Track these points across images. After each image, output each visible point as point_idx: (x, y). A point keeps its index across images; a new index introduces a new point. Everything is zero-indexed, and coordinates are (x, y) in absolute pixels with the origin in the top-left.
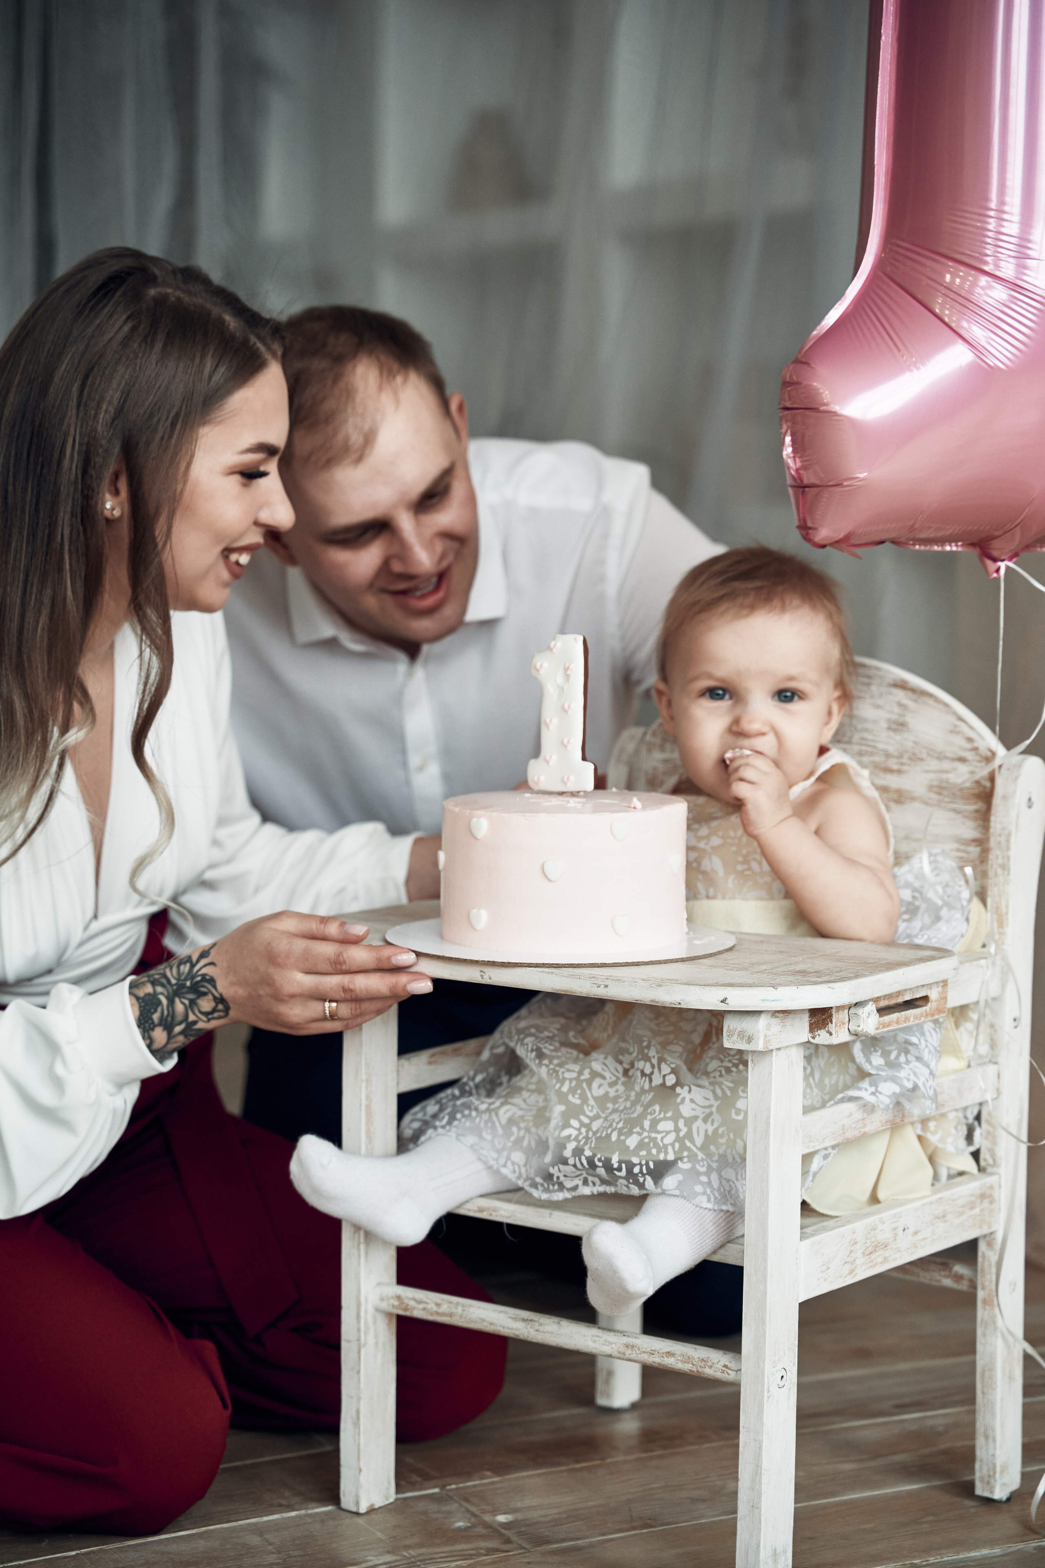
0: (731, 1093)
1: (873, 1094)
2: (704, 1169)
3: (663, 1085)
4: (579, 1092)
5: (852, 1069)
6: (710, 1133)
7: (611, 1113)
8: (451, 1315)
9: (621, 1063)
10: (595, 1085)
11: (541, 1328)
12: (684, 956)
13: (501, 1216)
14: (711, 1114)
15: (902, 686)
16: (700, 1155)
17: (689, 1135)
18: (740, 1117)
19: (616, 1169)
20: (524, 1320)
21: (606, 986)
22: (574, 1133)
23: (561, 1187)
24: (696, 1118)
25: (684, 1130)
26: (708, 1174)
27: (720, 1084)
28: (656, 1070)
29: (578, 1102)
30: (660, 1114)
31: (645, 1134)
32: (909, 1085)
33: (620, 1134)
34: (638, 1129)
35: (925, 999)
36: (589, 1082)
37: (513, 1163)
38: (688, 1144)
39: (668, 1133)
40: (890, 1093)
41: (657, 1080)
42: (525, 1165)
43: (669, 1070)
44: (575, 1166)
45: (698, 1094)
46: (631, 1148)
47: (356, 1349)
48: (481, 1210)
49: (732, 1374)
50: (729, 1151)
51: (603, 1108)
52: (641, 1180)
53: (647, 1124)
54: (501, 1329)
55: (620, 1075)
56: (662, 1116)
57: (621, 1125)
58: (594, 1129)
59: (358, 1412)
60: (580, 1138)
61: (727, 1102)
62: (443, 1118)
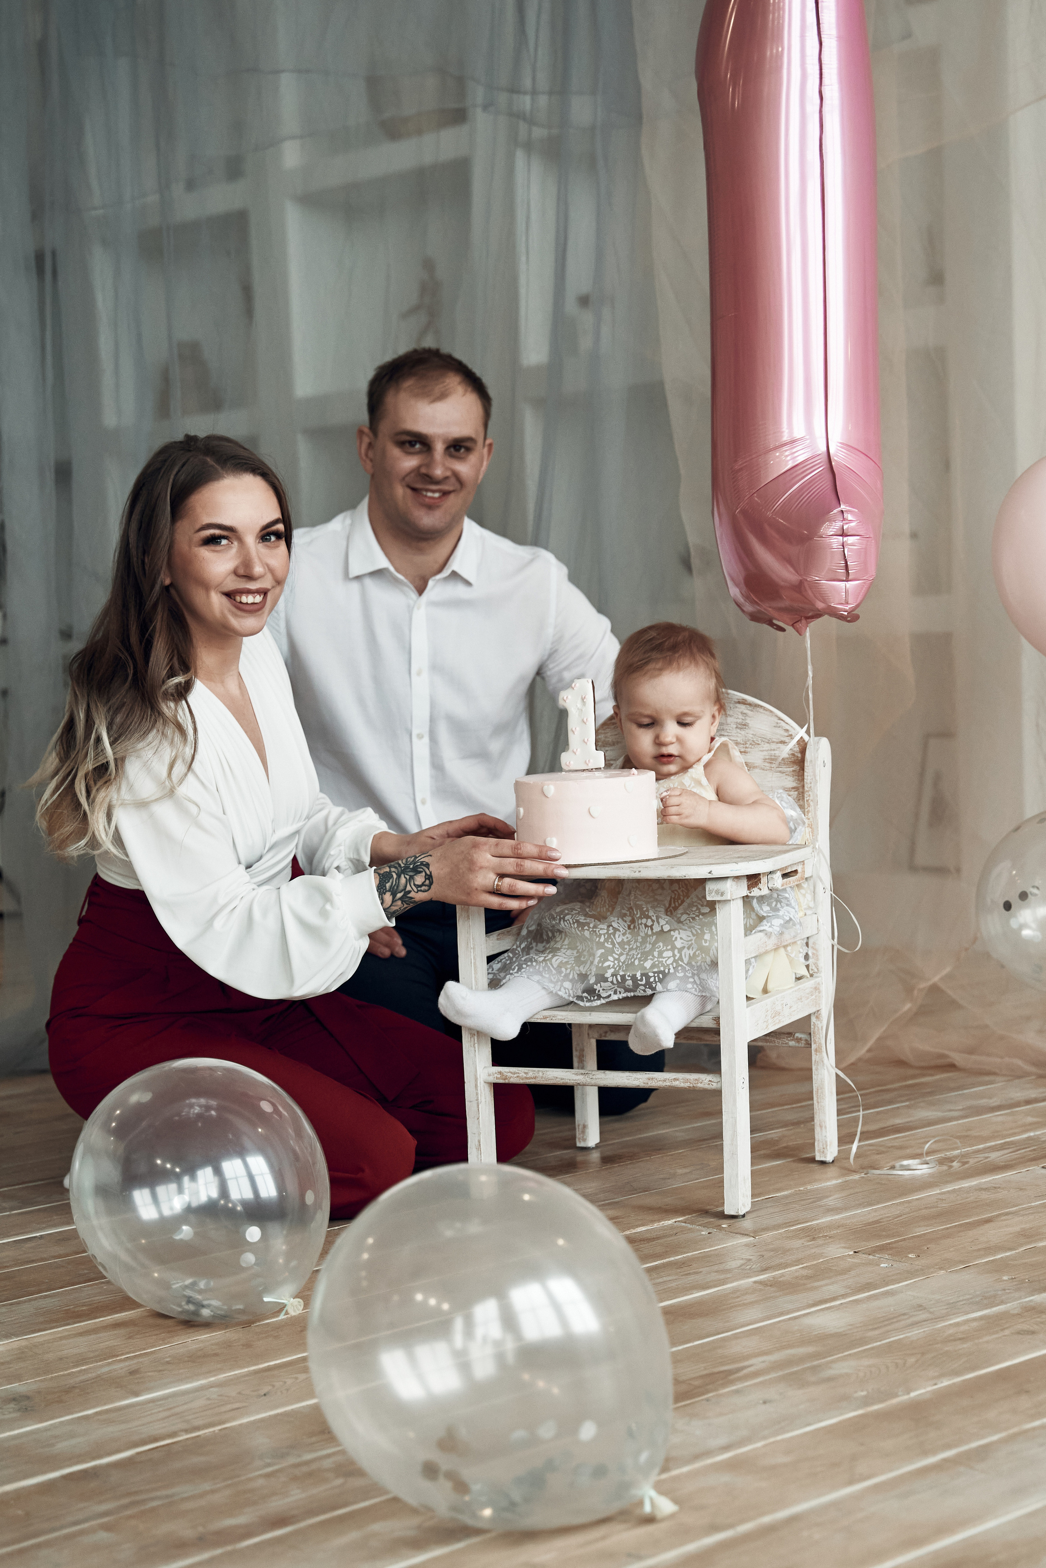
0: (701, 931)
1: (770, 927)
2: (690, 975)
3: (662, 930)
4: (610, 940)
5: (753, 916)
6: (691, 955)
7: (629, 951)
8: (535, 1078)
9: (626, 922)
10: (617, 936)
11: (594, 1077)
12: (657, 857)
13: (558, 1019)
14: (692, 944)
15: (743, 702)
16: (687, 968)
17: (681, 959)
18: (707, 944)
19: (639, 980)
20: (582, 1074)
21: (640, 872)
22: (612, 964)
23: (599, 997)
24: (684, 947)
25: (678, 955)
26: (693, 977)
27: (694, 927)
28: (656, 923)
29: (611, 946)
30: (663, 947)
31: (656, 959)
32: (788, 919)
33: (640, 961)
34: (651, 957)
35: (796, 872)
36: (614, 934)
37: (565, 989)
38: (680, 963)
39: (669, 958)
40: (779, 925)
41: (657, 928)
42: (572, 989)
43: (665, 922)
44: (612, 982)
45: (684, 934)
46: (648, 968)
47: (476, 1105)
48: (546, 1018)
49: (715, 1085)
50: (703, 964)
51: (624, 949)
52: (654, 985)
53: (656, 954)
54: (568, 1081)
55: (627, 929)
56: (665, 948)
57: (639, 956)
58: (622, 961)
59: (479, 1142)
60: (616, 966)
61: (699, 936)
62: (515, 968)
